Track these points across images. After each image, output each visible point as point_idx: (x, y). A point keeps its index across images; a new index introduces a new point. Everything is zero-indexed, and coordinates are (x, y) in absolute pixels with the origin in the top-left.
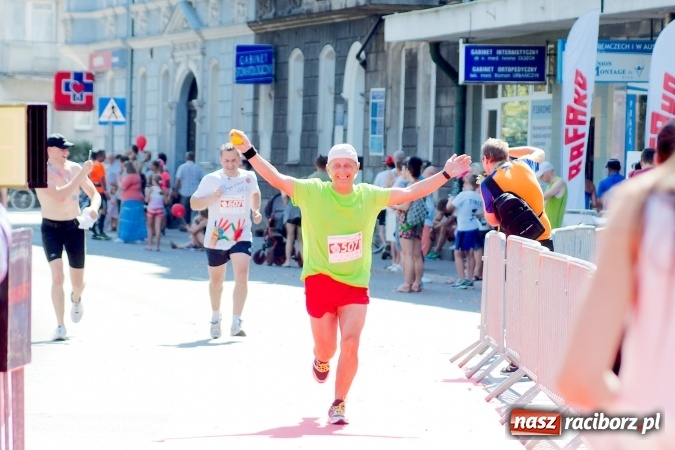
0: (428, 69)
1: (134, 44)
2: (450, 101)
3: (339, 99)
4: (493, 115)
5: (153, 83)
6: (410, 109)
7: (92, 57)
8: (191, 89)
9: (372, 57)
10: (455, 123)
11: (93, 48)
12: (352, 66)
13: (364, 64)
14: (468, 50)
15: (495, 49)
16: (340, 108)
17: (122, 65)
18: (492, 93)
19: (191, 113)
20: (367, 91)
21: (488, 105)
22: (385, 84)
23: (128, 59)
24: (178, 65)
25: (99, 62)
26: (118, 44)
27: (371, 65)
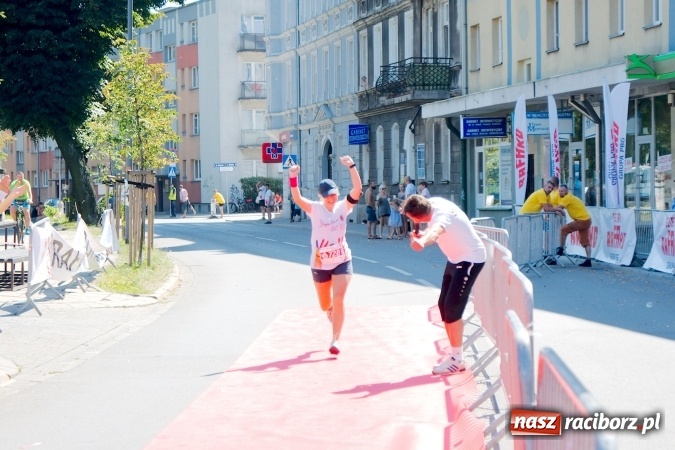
0: (446, 132)
1: (301, 127)
2: (458, 149)
3: (402, 150)
4: (481, 154)
5: (311, 146)
6: (438, 154)
7: (281, 135)
8: (329, 148)
9: (417, 127)
10: (461, 160)
11: (281, 131)
12: (408, 132)
13: (413, 131)
14: (465, 121)
15: (479, 119)
16: (402, 155)
17: (295, 138)
18: (480, 143)
19: (329, 161)
20: (415, 145)
21: (478, 150)
22: (424, 142)
23: (298, 135)
24: (322, 137)
25: (284, 137)
26: (293, 128)
27: (417, 132)
